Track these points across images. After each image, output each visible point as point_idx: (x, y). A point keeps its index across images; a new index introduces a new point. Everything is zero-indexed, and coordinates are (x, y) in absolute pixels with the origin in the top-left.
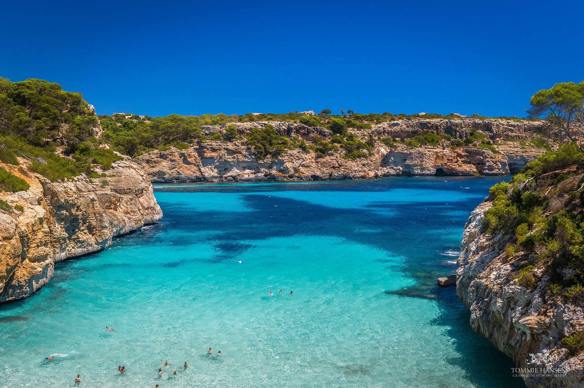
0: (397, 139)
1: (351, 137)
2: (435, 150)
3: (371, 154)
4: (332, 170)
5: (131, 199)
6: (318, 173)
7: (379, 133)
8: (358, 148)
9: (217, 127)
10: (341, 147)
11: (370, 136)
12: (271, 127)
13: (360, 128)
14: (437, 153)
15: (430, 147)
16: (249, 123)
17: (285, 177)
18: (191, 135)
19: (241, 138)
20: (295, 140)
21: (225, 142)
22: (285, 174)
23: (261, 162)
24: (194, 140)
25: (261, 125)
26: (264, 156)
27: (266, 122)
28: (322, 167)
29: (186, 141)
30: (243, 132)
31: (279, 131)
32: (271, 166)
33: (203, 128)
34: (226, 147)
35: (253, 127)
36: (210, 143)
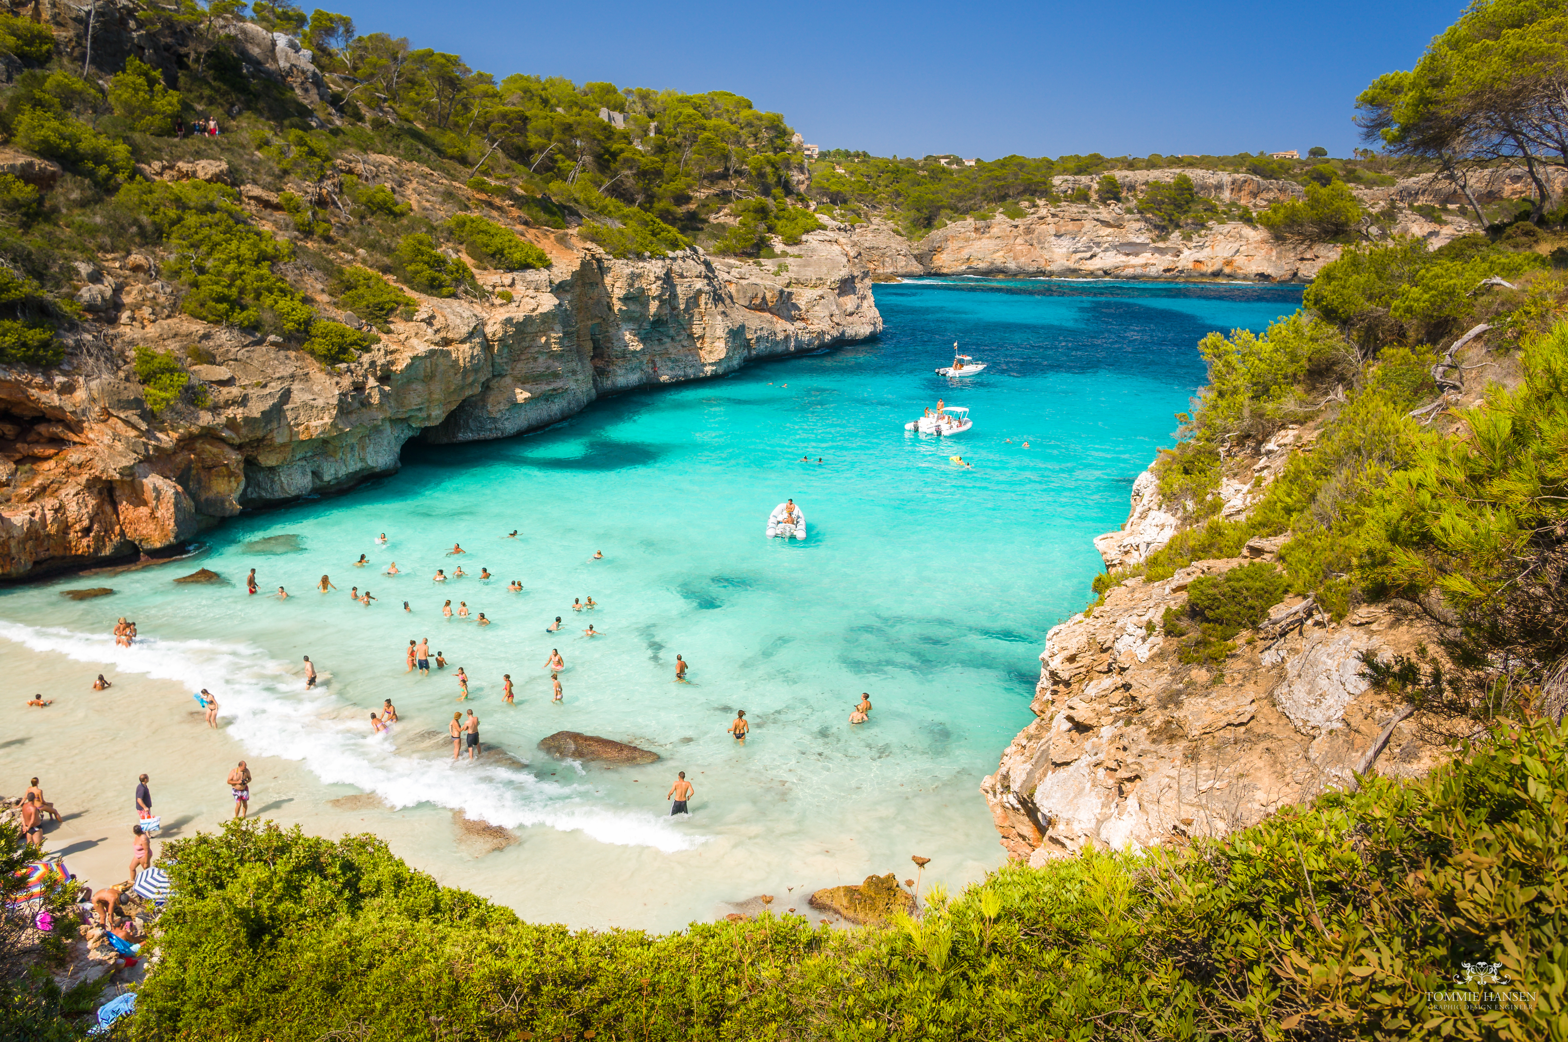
0: (1450, 206)
4: (1298, 264)
5: (822, 297)
7: (1410, 195)
9: (1084, 179)
11: (1392, 200)
12: (1186, 180)
13: (1370, 184)
16: (1145, 172)
17: (1203, 275)
18: (1033, 193)
19: (1127, 199)
20: (1233, 204)
21: (1094, 207)
22: (1204, 269)
23: (1161, 245)
24: (1038, 202)
25: (1167, 176)
26: (1168, 233)
27: (1178, 171)
28: (1279, 258)
29: (1024, 204)
30: (1132, 188)
31: (1204, 187)
32: (1178, 253)
33: (1057, 180)
34: (1097, 216)
35: (1151, 179)
36: (1067, 208)
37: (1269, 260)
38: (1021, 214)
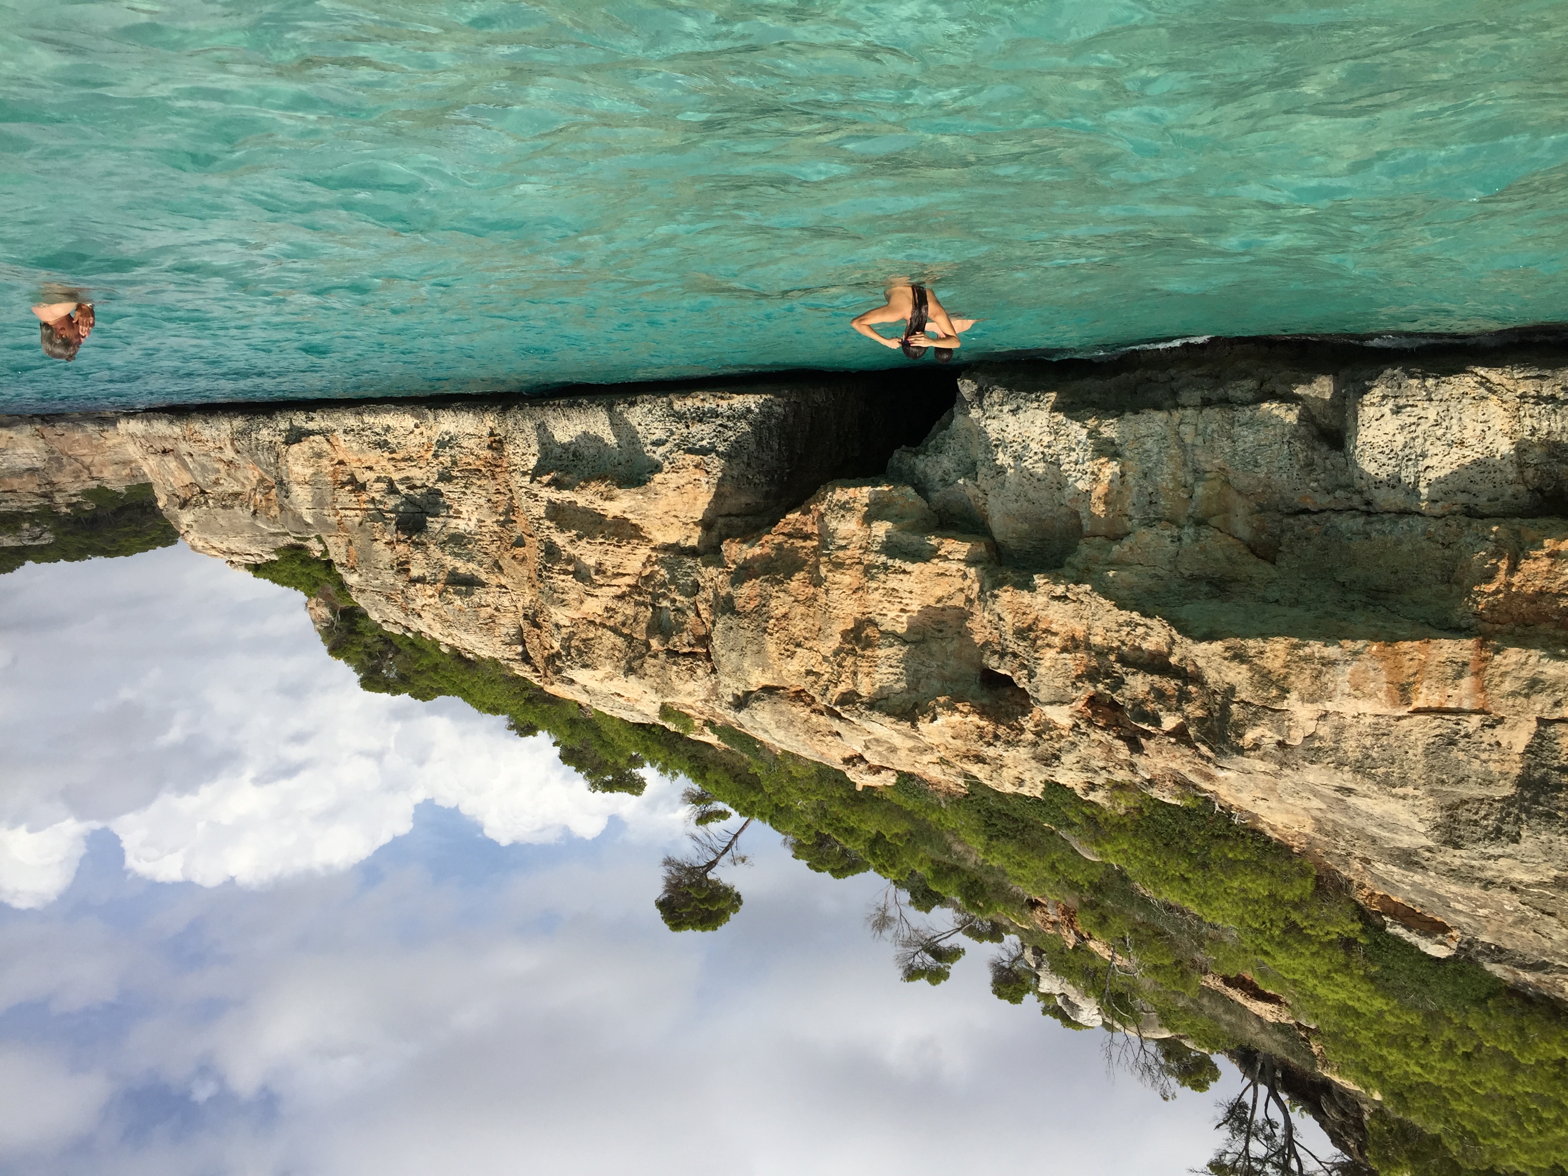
29: (89, 506)
33: (48, 538)
36: (26, 505)
38: (87, 494)
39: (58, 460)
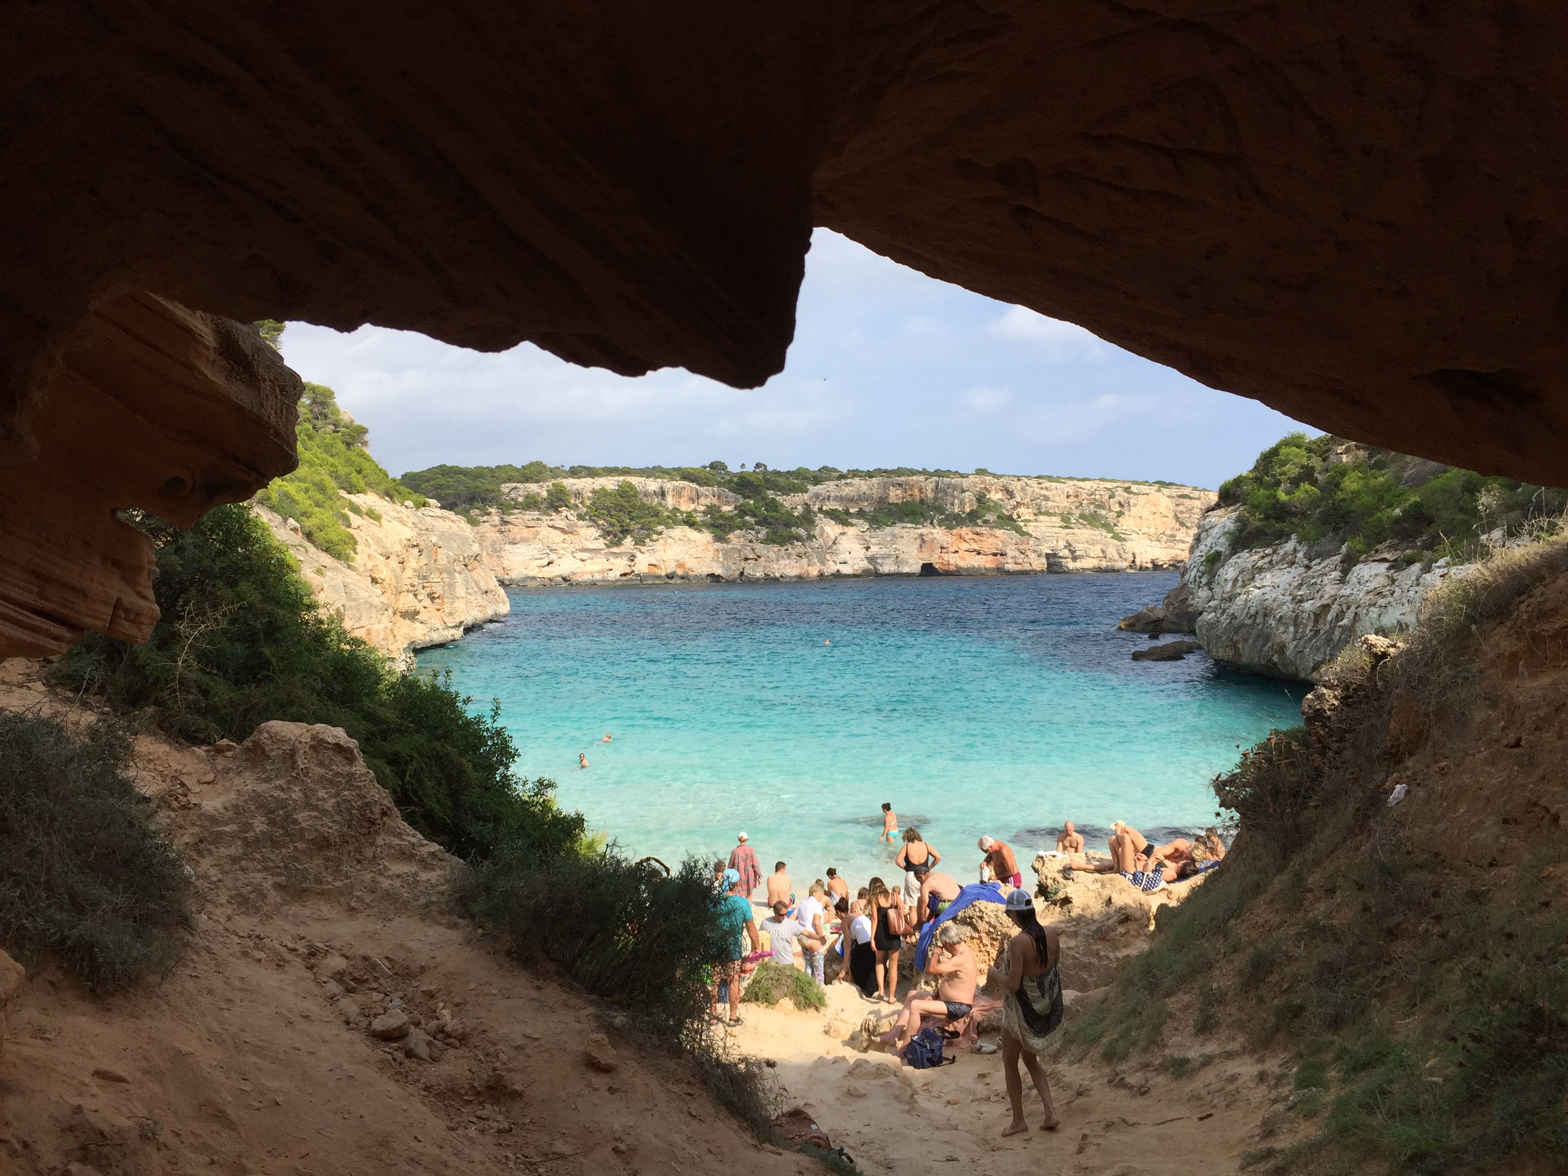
0: (852, 510)
1: (773, 506)
2: (919, 531)
3: (811, 537)
4: (743, 563)
6: (718, 571)
8: (787, 525)
9: (532, 487)
10: (757, 523)
11: (806, 504)
12: (630, 486)
14: (921, 535)
15: (909, 525)
16: (589, 480)
17: (659, 577)
18: (484, 500)
19: (576, 506)
20: (675, 510)
21: (546, 514)
22: (659, 572)
23: (615, 550)
24: (490, 510)
25: (610, 483)
26: (620, 540)
27: (621, 478)
28: (725, 559)
29: (475, 512)
30: (578, 494)
31: (646, 495)
32: (632, 558)
33: (505, 488)
34: (551, 523)
35: (597, 488)
36: (520, 516)
37: (718, 562)
38: (478, 521)
39: (494, 550)
